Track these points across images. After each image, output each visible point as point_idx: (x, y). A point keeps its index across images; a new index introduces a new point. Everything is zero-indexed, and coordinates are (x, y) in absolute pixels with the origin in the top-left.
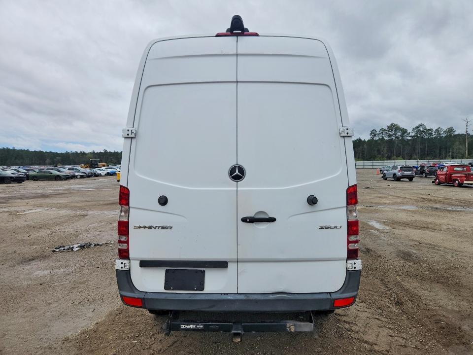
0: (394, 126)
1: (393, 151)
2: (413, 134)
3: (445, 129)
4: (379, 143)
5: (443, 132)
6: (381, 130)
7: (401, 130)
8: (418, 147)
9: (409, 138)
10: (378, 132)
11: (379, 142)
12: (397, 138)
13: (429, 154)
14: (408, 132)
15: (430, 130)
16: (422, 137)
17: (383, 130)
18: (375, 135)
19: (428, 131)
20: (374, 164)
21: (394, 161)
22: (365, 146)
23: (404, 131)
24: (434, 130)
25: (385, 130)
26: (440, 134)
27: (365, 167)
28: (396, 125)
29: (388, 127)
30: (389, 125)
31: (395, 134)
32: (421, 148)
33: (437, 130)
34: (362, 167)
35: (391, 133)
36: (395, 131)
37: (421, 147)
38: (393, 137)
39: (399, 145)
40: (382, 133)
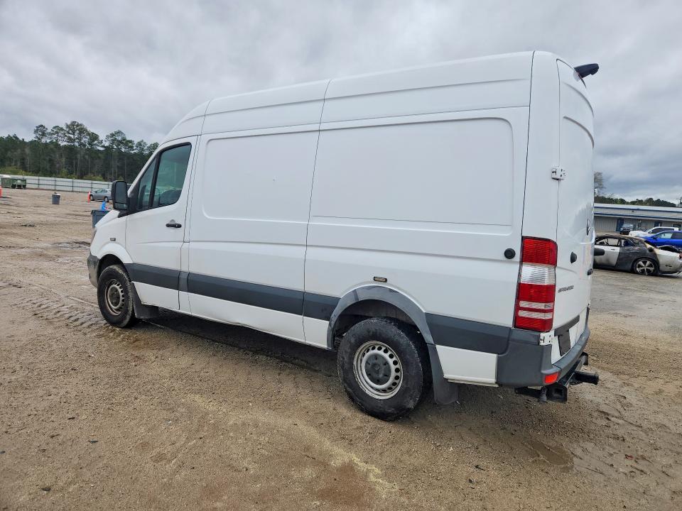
0: (77, 126)
1: (76, 163)
2: (107, 144)
3: (149, 145)
4: (52, 149)
5: (146, 148)
6: (54, 128)
7: (89, 134)
8: (115, 164)
9: (102, 149)
10: (49, 131)
11: (52, 146)
12: (81, 144)
13: (129, 175)
14: (100, 139)
15: (130, 142)
16: (119, 149)
17: (58, 129)
18: (43, 134)
19: (128, 143)
20: (58, 183)
21: (90, 182)
22: (27, 151)
23: (94, 137)
24: (136, 143)
25: (62, 129)
26: (143, 149)
27: (41, 187)
28: (81, 125)
29: (68, 126)
30: (69, 123)
31: (80, 139)
32: (118, 167)
33: (140, 144)
34: (36, 186)
35: (72, 136)
36: (80, 134)
37: (118, 164)
38: (77, 144)
39: (87, 157)
40: (57, 133)
